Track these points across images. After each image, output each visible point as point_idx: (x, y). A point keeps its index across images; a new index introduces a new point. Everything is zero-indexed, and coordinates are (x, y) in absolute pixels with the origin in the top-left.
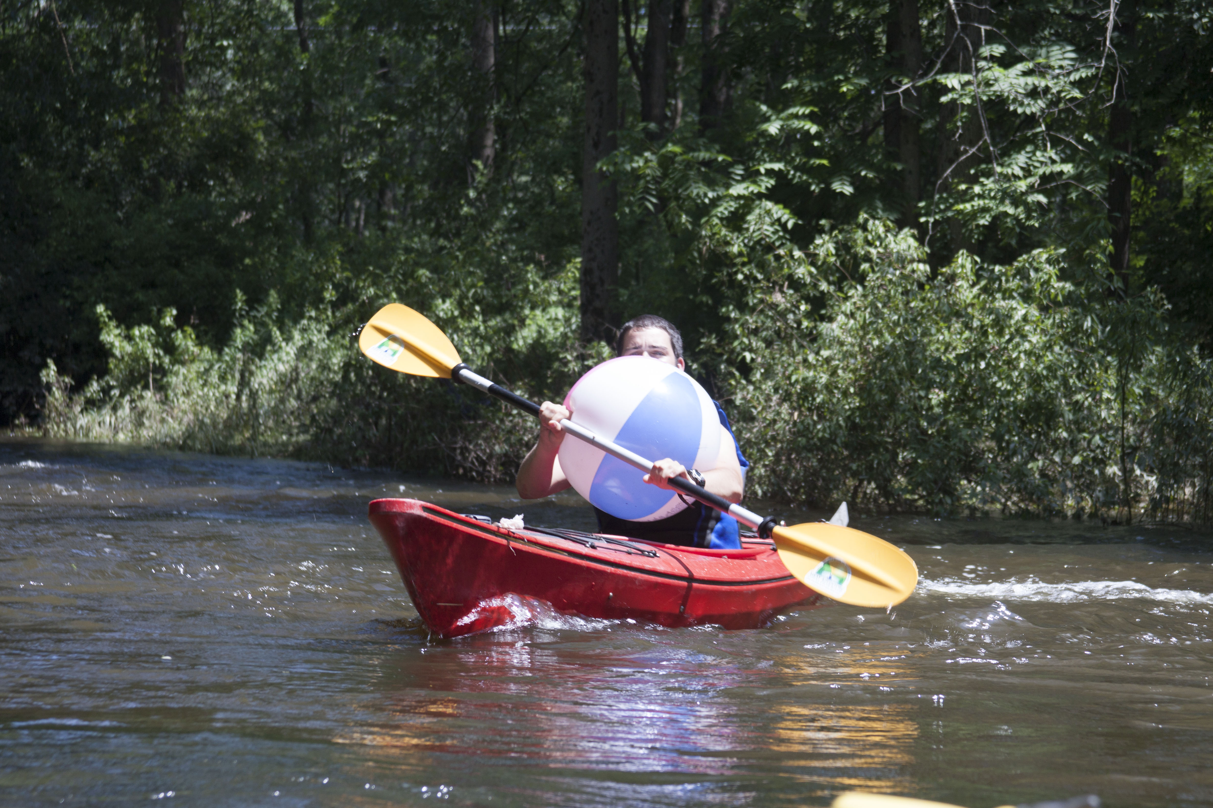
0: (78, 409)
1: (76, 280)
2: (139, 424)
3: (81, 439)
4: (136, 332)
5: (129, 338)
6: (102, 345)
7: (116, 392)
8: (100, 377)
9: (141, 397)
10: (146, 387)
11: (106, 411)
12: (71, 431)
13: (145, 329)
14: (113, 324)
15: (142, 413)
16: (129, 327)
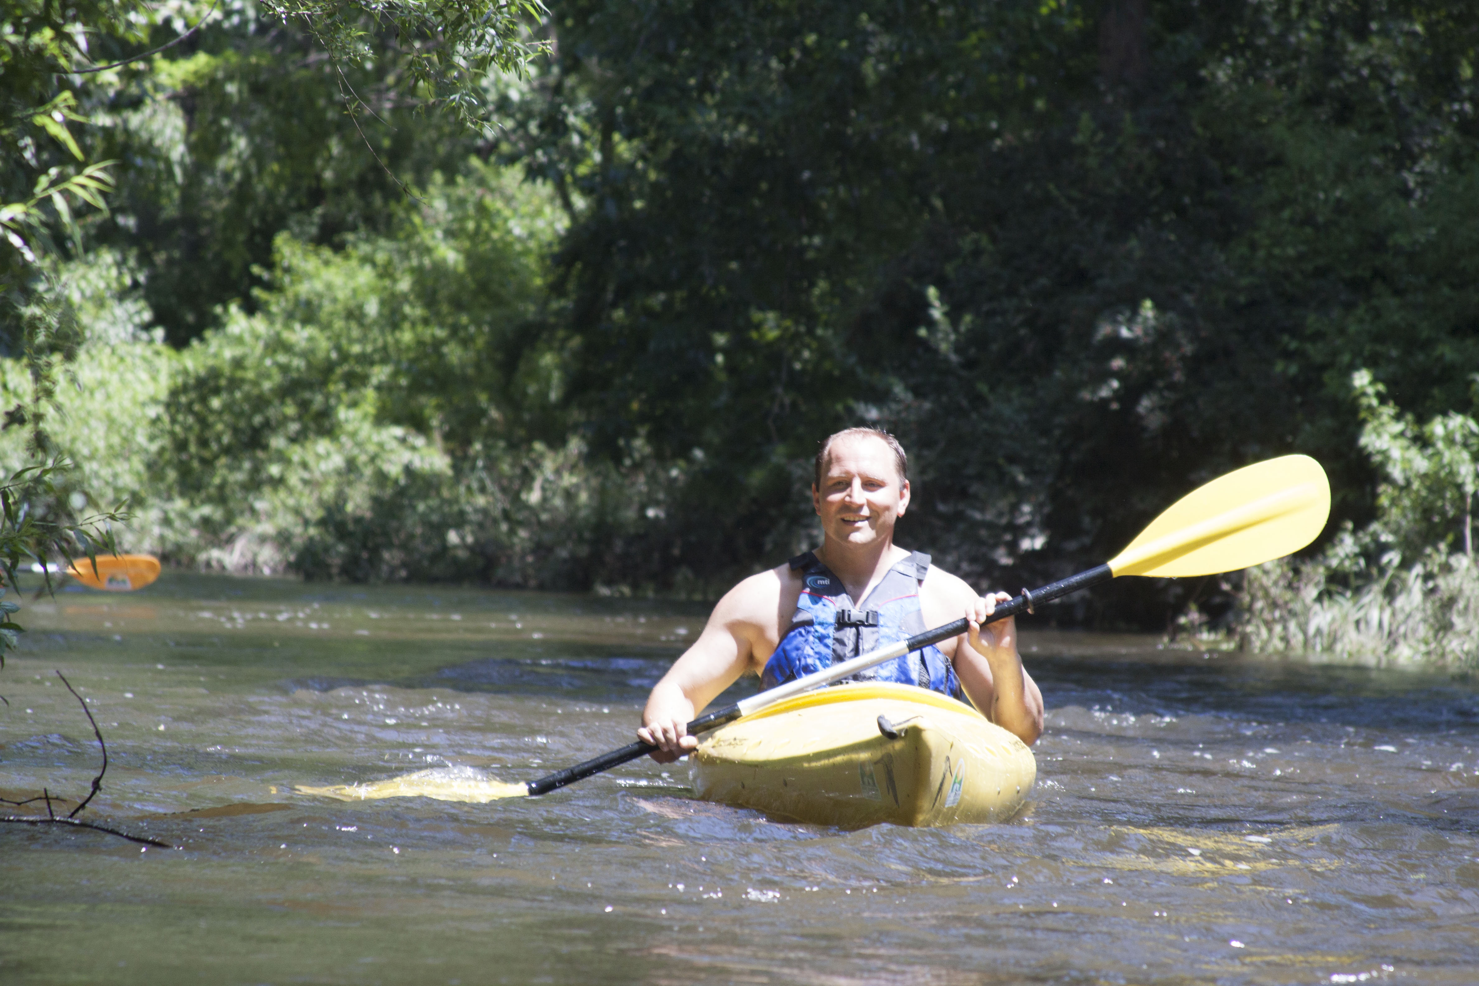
0: (1311, 592)
1: (1312, 321)
2: (1444, 627)
3: (1317, 656)
4: (1437, 427)
5: (1422, 442)
6: (1363, 457)
7: (1393, 558)
8: (1360, 526)
9: (1447, 569)
10: (1457, 547)
11: (1373, 596)
12: (1297, 640)
13: (1457, 421)
14: (1388, 411)
15: (1449, 603)
16: (1422, 419)
